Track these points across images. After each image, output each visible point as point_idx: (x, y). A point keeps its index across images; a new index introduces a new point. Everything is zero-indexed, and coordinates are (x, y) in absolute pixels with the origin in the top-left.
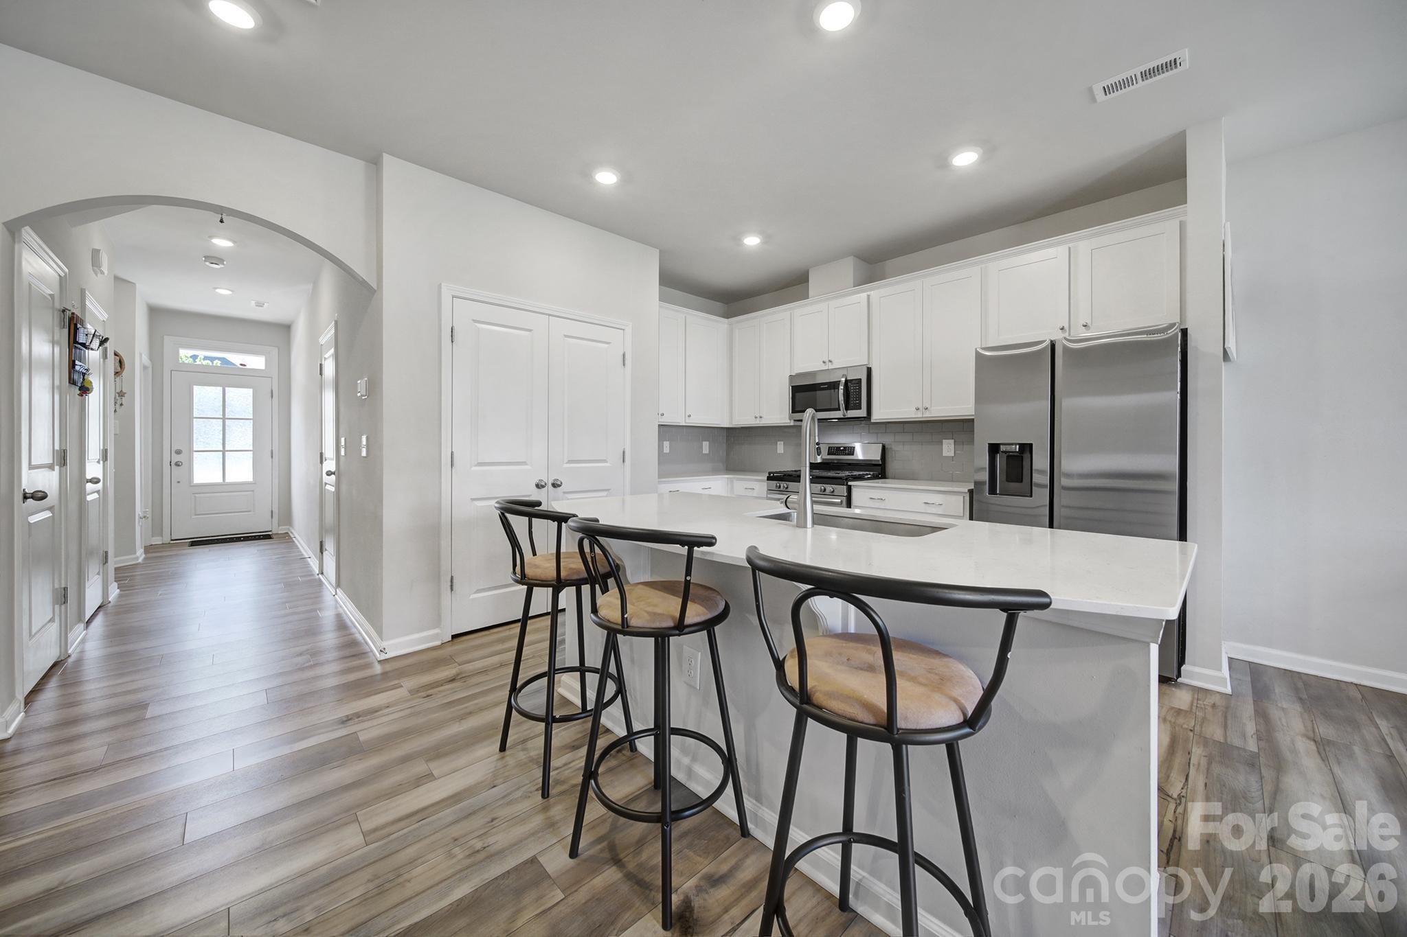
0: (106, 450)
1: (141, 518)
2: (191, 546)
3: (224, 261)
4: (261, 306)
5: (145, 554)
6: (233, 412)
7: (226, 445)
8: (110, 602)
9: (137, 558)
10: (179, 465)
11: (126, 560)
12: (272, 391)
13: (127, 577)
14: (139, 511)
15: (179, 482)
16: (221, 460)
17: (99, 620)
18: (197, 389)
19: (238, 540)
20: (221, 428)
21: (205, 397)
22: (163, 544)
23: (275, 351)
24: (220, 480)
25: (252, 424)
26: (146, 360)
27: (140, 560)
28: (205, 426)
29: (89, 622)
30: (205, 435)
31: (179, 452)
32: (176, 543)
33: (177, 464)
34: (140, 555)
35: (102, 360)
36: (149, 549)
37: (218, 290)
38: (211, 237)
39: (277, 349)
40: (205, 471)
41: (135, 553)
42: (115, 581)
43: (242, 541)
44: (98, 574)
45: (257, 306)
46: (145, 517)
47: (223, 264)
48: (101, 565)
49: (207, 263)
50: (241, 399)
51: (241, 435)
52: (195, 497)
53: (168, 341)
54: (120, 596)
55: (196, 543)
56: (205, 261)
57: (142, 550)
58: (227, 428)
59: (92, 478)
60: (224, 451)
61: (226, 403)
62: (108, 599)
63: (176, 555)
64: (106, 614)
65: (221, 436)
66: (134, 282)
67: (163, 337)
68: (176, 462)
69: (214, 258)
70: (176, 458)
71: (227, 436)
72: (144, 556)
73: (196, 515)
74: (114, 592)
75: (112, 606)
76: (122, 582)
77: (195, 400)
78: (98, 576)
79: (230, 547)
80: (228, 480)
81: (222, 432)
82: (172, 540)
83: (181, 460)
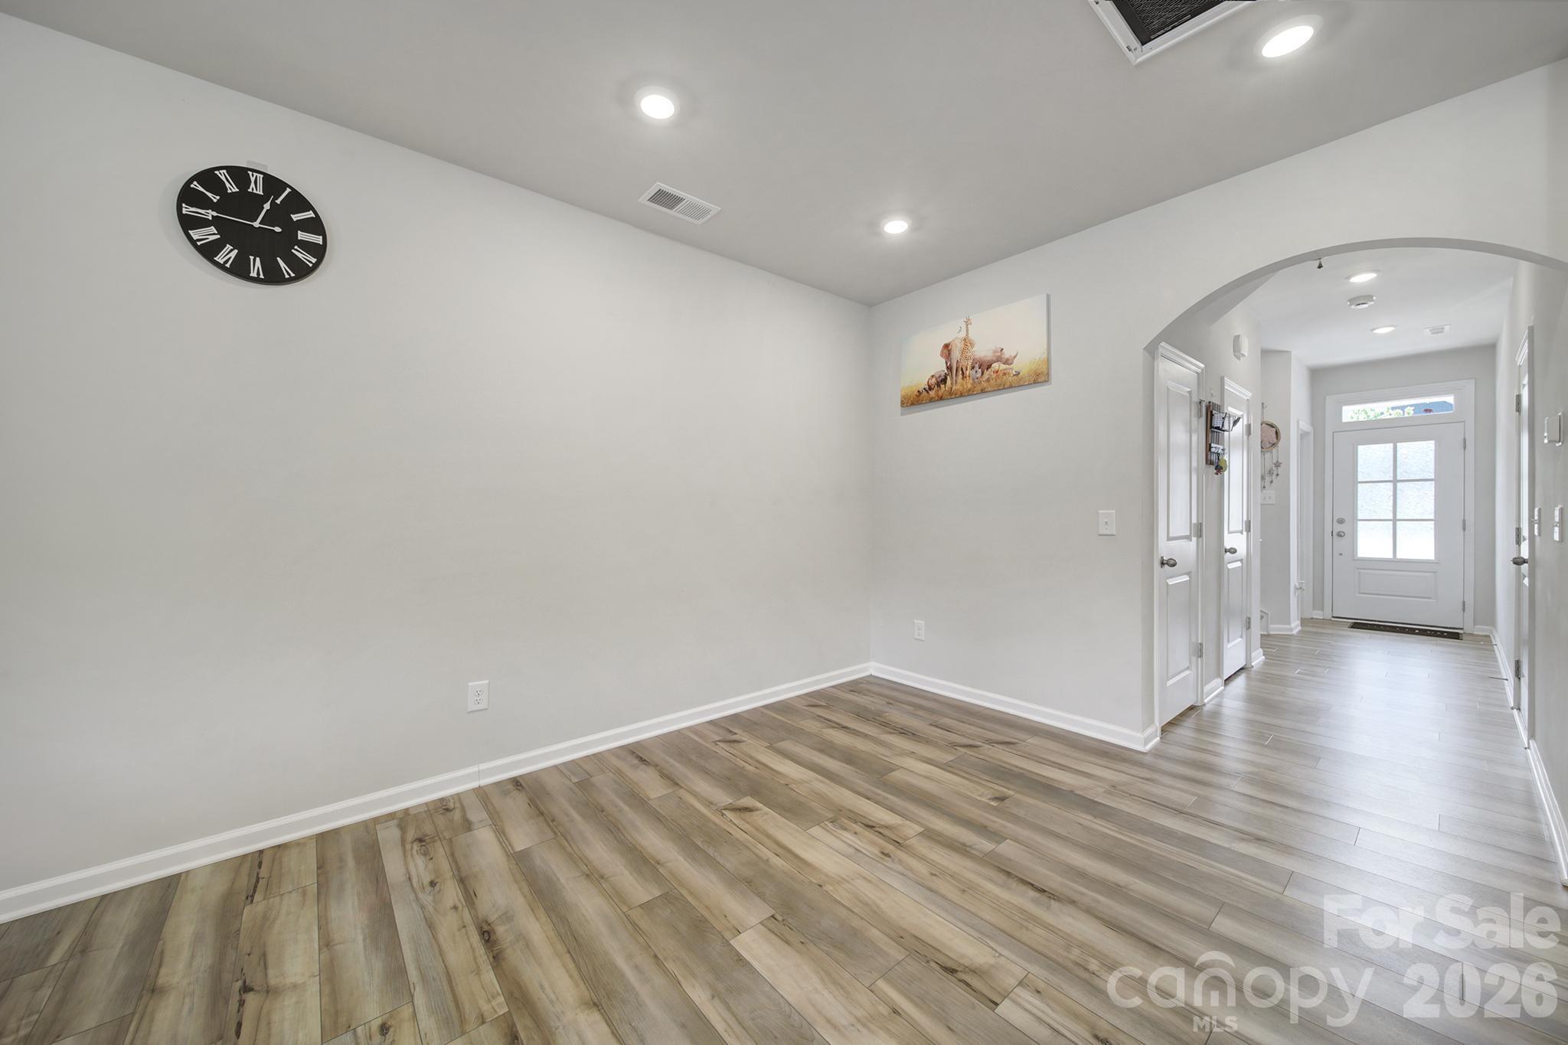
0: (1250, 522)
1: (1297, 589)
2: (1352, 627)
3: (1372, 297)
4: (1442, 332)
5: (1301, 626)
6: (1407, 473)
7: (1398, 514)
8: (1252, 667)
9: (1291, 630)
10: (1341, 536)
11: (1276, 629)
12: (1465, 439)
13: (1277, 646)
14: (1294, 580)
15: (1341, 554)
16: (1391, 531)
17: (1240, 682)
18: (1362, 449)
19: (1411, 631)
20: (1391, 493)
21: (1372, 458)
22: (1324, 619)
23: (1470, 386)
24: (1390, 556)
25: (1433, 485)
26: (1305, 426)
27: (1295, 632)
28: (1372, 491)
29: (1228, 680)
30: (1371, 501)
31: (1341, 521)
32: (1336, 621)
33: (1340, 535)
34: (1295, 626)
35: (1245, 437)
36: (1304, 622)
37: (1375, 332)
38: (1349, 278)
39: (1473, 382)
40: (1371, 544)
41: (1290, 624)
42: (1261, 647)
43: (1417, 634)
44: (1241, 637)
45: (1433, 333)
46: (1300, 588)
47: (1373, 301)
48: (1244, 629)
49: (1353, 307)
50: (1419, 455)
51: (1420, 501)
52: (1359, 573)
53: (1330, 401)
54: (1265, 664)
55: (1358, 625)
56: (1351, 305)
57: (1299, 622)
58: (1398, 492)
59: (1231, 548)
60: (1395, 520)
61: (1398, 463)
62: (1251, 662)
63: (1332, 635)
64: (1248, 678)
65: (1391, 503)
66: (1287, 350)
67: (1325, 398)
68: (1339, 532)
69: (1361, 298)
70: (1338, 528)
71: (1398, 502)
72: (1299, 628)
73: (1360, 593)
74: (1258, 659)
75: (1255, 672)
76: (1270, 650)
77: (1360, 461)
78: (1240, 639)
79: (1398, 638)
80: (1399, 556)
81: (1392, 498)
82: (1333, 617)
83: (1344, 529)
